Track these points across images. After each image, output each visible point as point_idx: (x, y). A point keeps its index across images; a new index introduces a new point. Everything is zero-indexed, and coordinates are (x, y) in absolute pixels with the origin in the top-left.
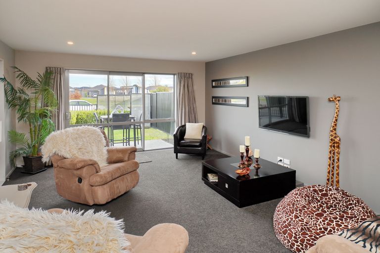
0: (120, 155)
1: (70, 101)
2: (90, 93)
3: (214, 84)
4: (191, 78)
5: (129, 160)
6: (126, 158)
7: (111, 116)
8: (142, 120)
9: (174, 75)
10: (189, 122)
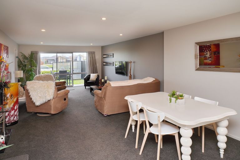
0: (60, 84)
1: (41, 66)
2: (49, 61)
3: (104, 56)
4: (94, 54)
5: (63, 85)
6: (62, 85)
7: (58, 72)
8: (72, 73)
9: (87, 52)
10: (93, 73)
